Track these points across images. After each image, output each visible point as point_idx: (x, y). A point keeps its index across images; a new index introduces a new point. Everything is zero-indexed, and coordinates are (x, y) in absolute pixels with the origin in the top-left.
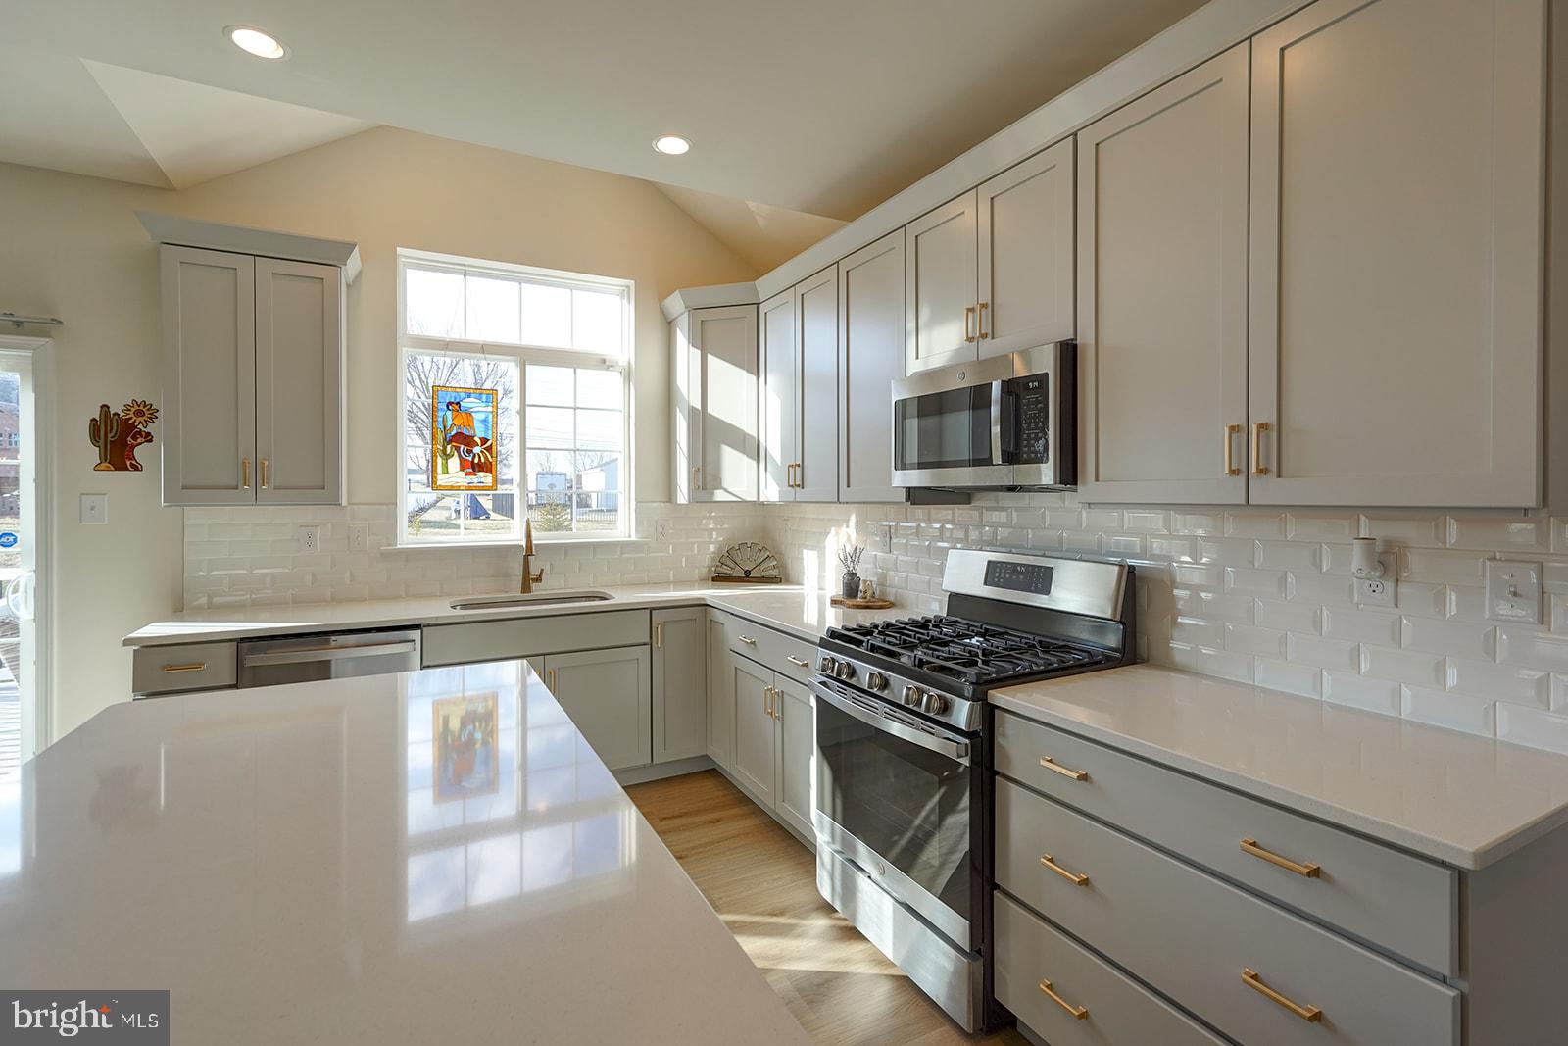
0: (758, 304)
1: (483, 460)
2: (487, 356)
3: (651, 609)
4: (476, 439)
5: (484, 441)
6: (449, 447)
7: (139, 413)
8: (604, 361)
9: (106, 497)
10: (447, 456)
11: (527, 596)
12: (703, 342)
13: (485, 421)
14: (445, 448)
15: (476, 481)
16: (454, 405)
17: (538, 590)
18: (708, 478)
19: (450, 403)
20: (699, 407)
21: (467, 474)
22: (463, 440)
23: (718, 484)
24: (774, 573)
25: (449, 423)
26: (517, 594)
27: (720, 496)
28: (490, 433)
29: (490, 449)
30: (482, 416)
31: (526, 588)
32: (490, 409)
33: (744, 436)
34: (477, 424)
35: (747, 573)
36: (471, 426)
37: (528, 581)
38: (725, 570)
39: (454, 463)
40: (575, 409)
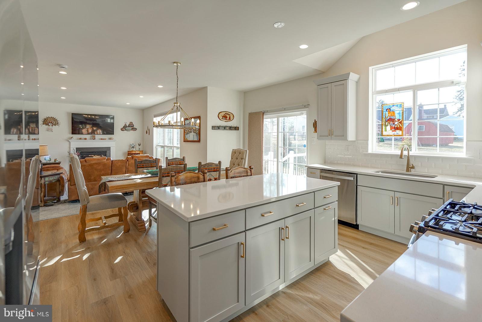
1: (398, 126)
4: (396, 120)
5: (399, 120)
6: (387, 123)
8: (453, 82)
10: (386, 126)
11: (408, 173)
13: (399, 113)
14: (385, 123)
15: (396, 133)
16: (389, 110)
17: (413, 171)
19: (387, 109)
21: (393, 131)
22: (391, 120)
25: (387, 115)
26: (405, 172)
28: (401, 117)
29: (401, 123)
30: (398, 112)
31: (408, 170)
32: (401, 109)
34: (396, 115)
36: (394, 115)
37: (409, 167)
39: (388, 128)
40: (438, 104)
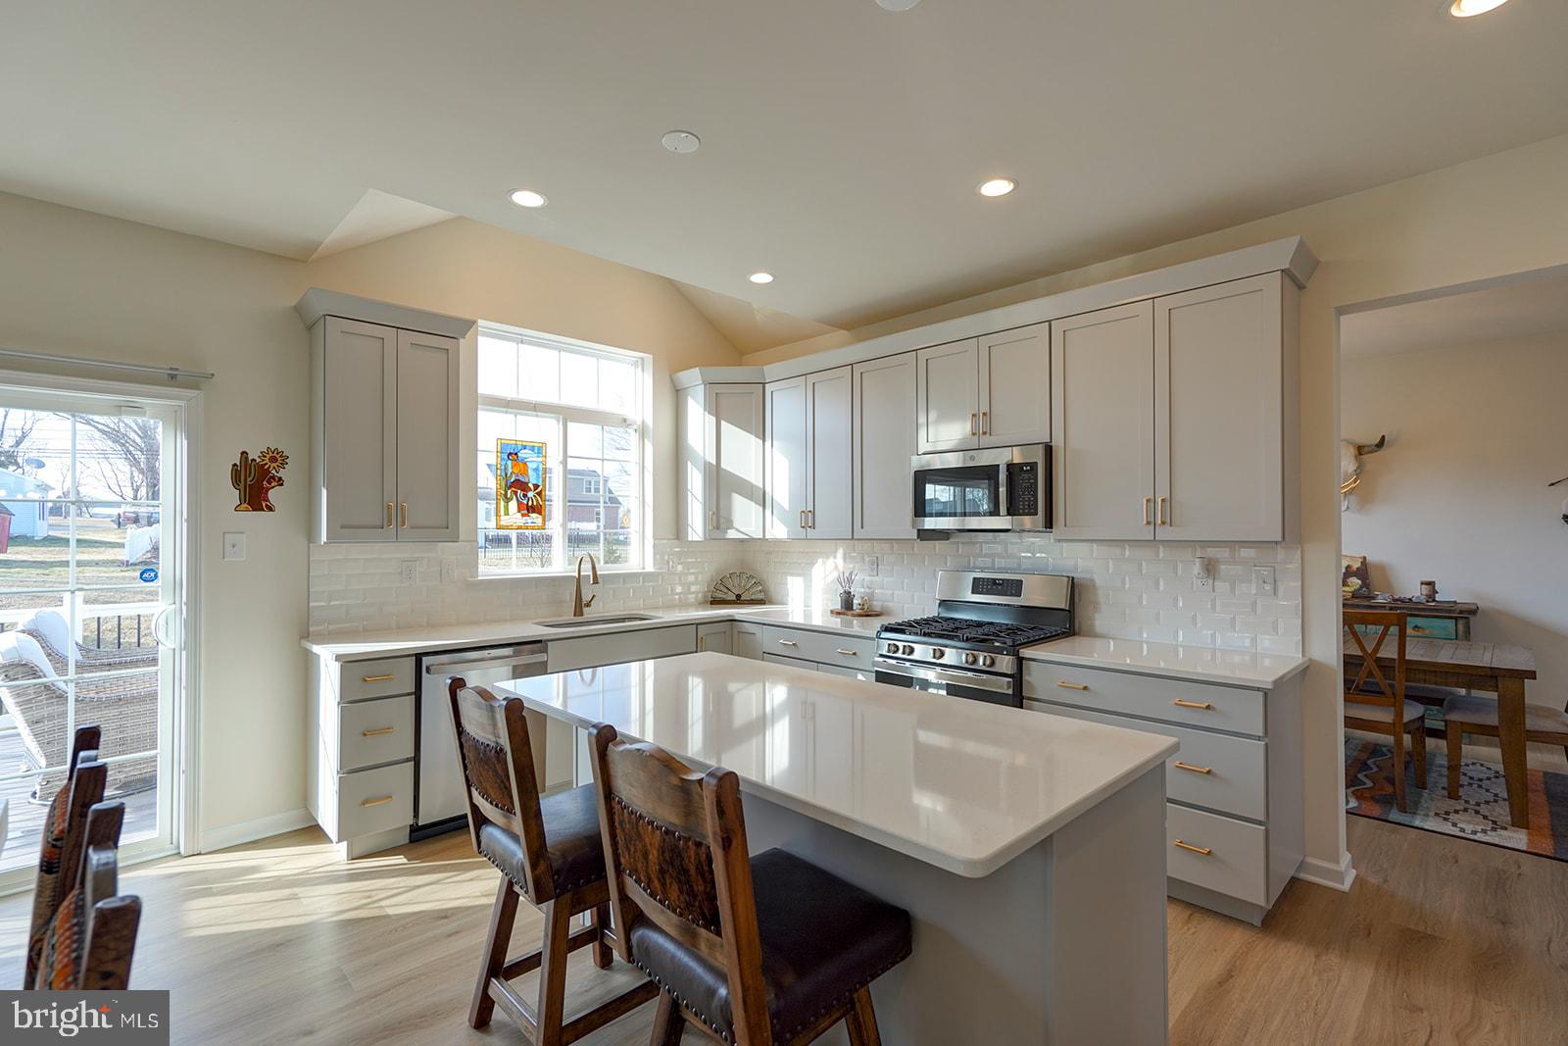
0: (764, 384)
1: (535, 503)
2: (539, 414)
3: (697, 624)
4: (530, 485)
5: (536, 486)
6: (509, 492)
7: (273, 459)
8: (625, 420)
9: (245, 535)
10: (508, 500)
11: (579, 619)
12: (717, 409)
13: (536, 470)
14: (506, 492)
15: (529, 521)
16: (513, 455)
17: (589, 613)
18: (722, 520)
19: (510, 454)
20: (714, 463)
21: (523, 515)
22: (520, 485)
23: (730, 525)
24: (761, 596)
25: (510, 470)
26: (570, 617)
27: (732, 534)
28: (541, 479)
29: (539, 494)
30: (534, 465)
31: (578, 612)
32: (540, 459)
33: (752, 486)
34: (531, 473)
35: (738, 596)
36: (525, 472)
37: (580, 607)
38: (720, 595)
39: (513, 505)
40: (603, 460)
